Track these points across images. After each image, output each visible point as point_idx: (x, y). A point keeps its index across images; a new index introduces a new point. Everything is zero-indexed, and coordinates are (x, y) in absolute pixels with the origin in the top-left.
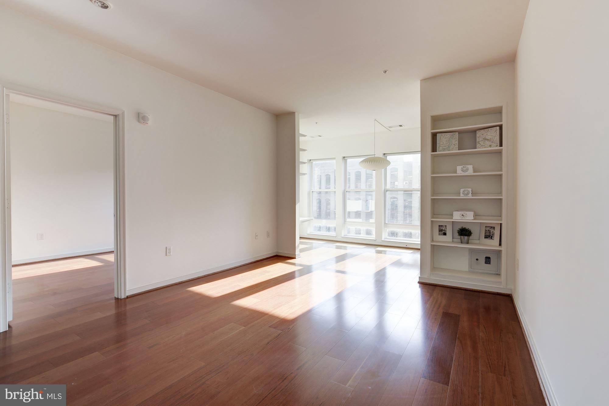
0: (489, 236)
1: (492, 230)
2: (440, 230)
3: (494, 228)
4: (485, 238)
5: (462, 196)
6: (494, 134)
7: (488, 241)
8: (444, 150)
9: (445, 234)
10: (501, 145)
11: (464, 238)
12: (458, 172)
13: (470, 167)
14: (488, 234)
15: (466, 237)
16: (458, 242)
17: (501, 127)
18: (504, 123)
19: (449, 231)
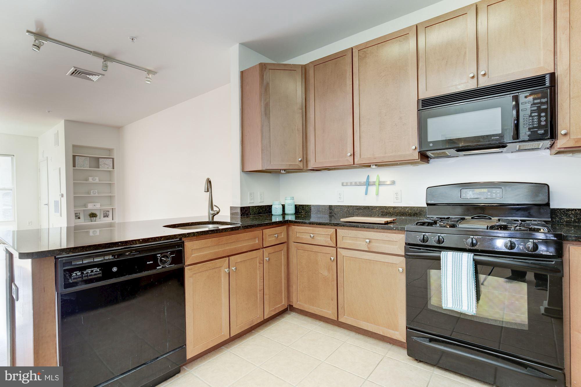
0: (106, 216)
1: (107, 213)
2: (76, 216)
3: (109, 211)
4: (104, 217)
5: (92, 195)
6: (110, 162)
7: (106, 218)
8: (81, 167)
9: (79, 218)
10: (113, 169)
11: (93, 219)
12: (90, 180)
13: (97, 179)
14: (105, 215)
15: (94, 218)
16: (90, 222)
17: (113, 159)
18: (115, 157)
19: (82, 216)
